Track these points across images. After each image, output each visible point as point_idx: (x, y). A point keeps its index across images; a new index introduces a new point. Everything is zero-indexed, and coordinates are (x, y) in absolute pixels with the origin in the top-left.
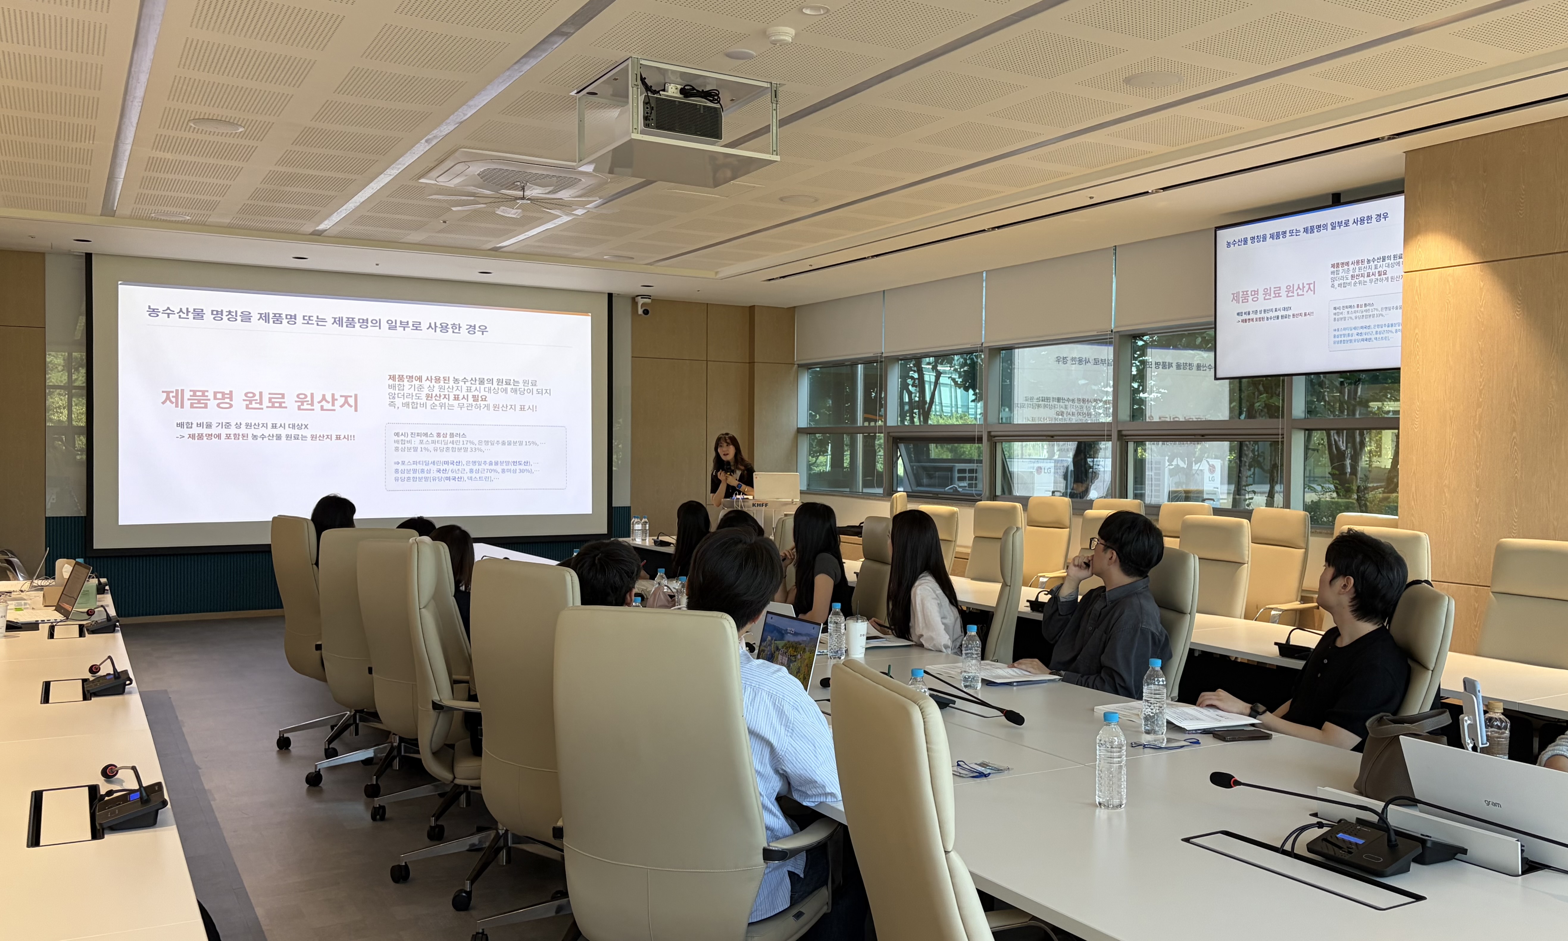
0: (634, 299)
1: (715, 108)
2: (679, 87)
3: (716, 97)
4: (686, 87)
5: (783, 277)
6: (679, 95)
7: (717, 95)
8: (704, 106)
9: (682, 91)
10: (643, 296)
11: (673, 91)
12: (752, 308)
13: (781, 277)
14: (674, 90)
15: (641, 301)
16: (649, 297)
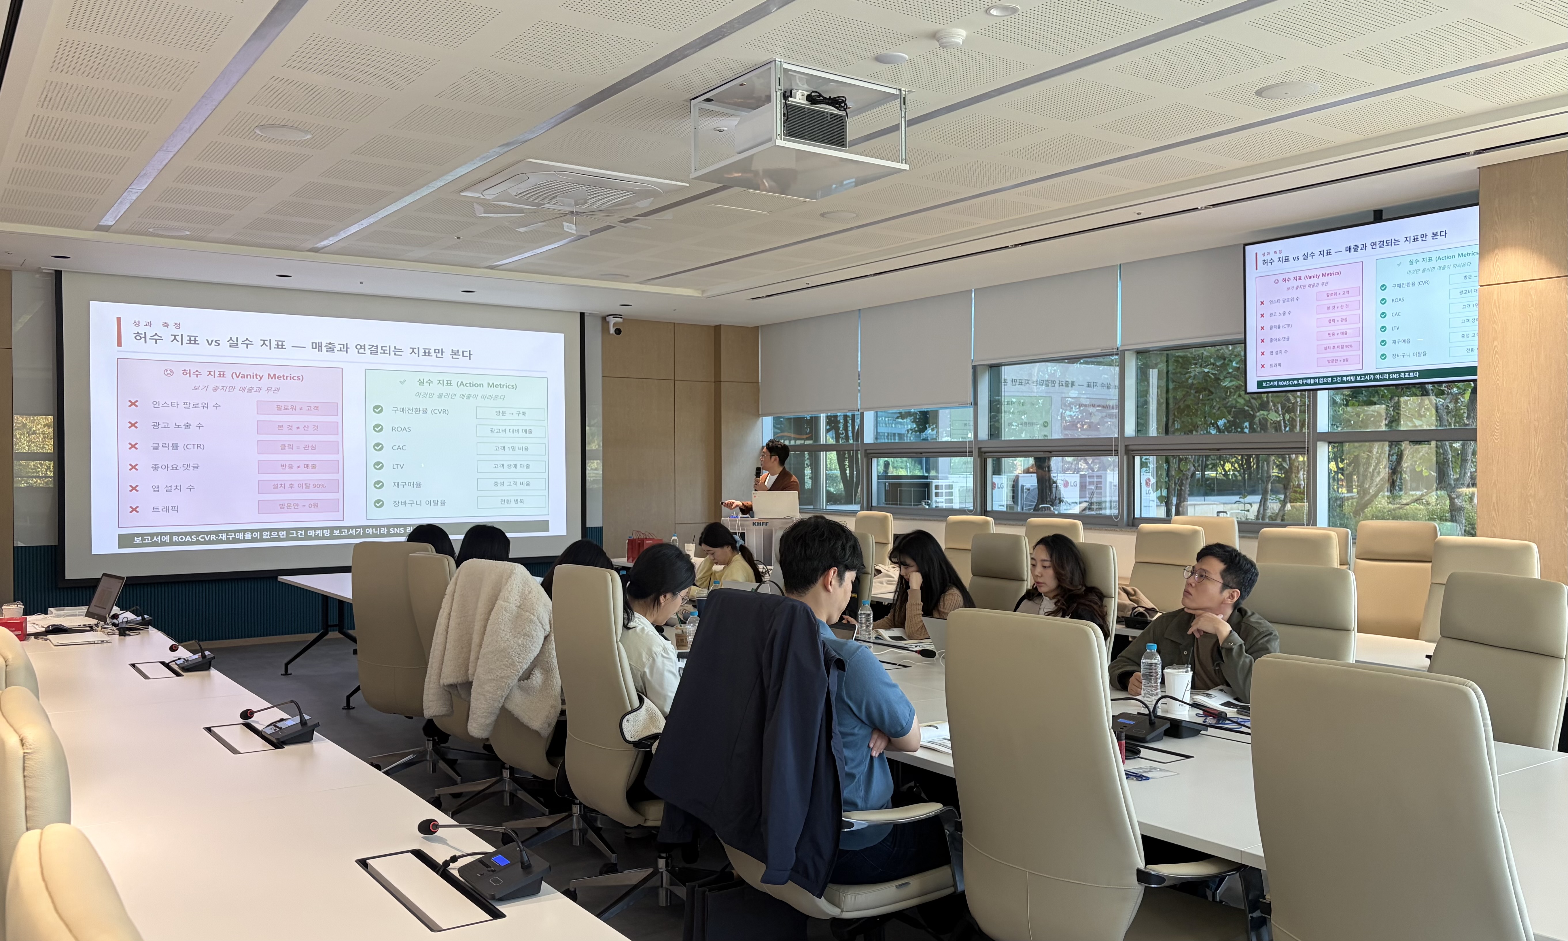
0: (604, 319)
1: (841, 116)
2: (806, 93)
3: (843, 105)
4: (813, 94)
5: (769, 296)
6: (805, 102)
7: (844, 102)
8: (831, 114)
9: (809, 98)
10: (615, 316)
11: (799, 98)
12: (717, 329)
13: (767, 296)
14: (801, 97)
15: (612, 321)
16: (620, 316)
